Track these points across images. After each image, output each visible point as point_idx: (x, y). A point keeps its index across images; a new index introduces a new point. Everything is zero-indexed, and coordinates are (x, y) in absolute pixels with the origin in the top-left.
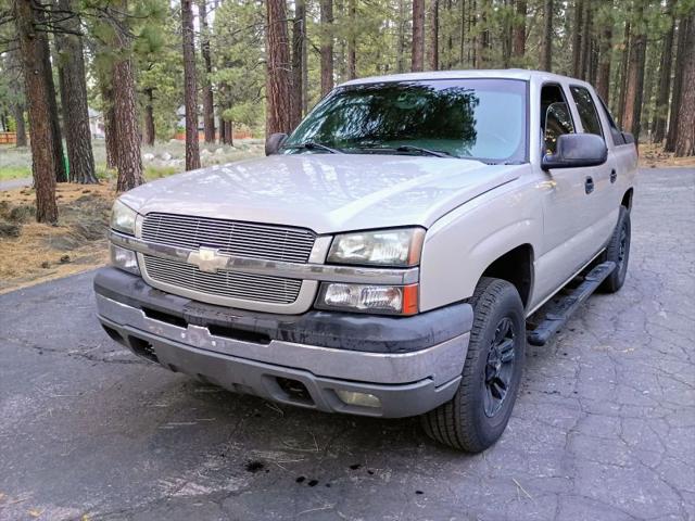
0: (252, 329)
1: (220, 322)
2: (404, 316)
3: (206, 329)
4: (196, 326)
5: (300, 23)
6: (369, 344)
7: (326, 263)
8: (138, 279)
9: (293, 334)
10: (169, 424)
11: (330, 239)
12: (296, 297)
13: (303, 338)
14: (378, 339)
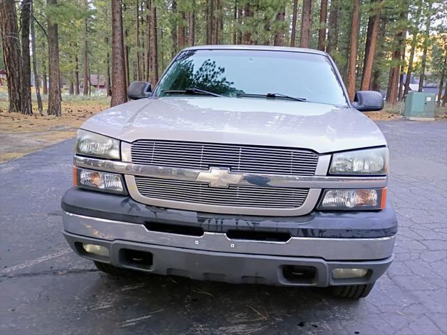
0: (275, 230)
1: (243, 227)
2: (380, 210)
3: (225, 234)
4: (213, 233)
5: (29, 5)
6: (373, 232)
7: (328, 175)
8: (125, 198)
9: (312, 230)
10: (128, 321)
11: (329, 156)
12: (303, 202)
13: (321, 233)
14: (379, 228)
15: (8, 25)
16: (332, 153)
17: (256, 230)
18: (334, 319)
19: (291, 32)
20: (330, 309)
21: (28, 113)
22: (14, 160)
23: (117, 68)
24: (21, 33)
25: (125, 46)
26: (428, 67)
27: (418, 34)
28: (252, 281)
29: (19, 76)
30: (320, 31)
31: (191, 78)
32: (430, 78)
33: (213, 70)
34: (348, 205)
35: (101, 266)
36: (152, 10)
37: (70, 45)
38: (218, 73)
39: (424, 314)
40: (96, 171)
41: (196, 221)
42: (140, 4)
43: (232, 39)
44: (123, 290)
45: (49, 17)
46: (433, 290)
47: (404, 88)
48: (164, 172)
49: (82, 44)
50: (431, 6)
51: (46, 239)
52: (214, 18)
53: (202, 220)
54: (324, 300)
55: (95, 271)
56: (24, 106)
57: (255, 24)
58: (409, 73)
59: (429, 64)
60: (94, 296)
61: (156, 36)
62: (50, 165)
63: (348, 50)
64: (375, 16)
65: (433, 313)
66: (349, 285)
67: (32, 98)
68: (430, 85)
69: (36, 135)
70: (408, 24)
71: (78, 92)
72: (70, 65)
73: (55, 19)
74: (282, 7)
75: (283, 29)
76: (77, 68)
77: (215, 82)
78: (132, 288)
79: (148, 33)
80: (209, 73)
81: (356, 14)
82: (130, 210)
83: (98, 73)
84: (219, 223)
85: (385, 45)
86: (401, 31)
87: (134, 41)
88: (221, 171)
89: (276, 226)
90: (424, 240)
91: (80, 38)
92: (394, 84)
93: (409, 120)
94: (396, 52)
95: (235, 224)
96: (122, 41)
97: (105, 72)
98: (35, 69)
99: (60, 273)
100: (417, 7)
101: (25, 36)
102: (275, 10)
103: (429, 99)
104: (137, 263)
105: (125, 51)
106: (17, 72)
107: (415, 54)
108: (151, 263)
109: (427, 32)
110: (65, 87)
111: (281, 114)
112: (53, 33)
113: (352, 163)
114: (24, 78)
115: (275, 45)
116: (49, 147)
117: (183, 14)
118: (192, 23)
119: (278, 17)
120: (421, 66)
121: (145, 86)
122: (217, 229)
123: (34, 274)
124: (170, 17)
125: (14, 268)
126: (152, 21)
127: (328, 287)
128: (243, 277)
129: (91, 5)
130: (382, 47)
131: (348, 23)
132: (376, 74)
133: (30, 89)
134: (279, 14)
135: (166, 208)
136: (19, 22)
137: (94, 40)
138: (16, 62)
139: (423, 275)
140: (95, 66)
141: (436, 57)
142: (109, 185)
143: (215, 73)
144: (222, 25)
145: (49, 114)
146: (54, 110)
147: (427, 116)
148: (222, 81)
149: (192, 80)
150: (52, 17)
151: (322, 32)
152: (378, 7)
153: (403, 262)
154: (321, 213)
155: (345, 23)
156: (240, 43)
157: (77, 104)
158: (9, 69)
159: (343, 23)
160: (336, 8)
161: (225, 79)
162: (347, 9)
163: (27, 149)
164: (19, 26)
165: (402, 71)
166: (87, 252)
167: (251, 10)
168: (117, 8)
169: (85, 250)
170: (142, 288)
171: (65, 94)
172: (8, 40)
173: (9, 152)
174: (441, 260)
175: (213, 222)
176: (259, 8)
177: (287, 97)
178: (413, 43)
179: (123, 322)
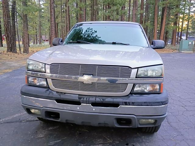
0: (112, 103)
1: (98, 101)
2: (161, 93)
3: (90, 104)
4: (85, 104)
5: (15, 6)
6: (157, 103)
7: (136, 77)
8: (47, 89)
9: (129, 102)
10: (50, 143)
11: (137, 69)
12: (125, 90)
13: (133, 104)
14: (159, 101)
15: (6, 15)
16: (138, 68)
17: (104, 102)
18: (142, 142)
19: (128, 15)
20: (140, 137)
21: (15, 52)
22: (7, 73)
23: (52, 33)
24: (11, 19)
25: (56, 23)
26: (190, 29)
27: (185, 14)
28: (103, 125)
29: (11, 37)
30: (141, 14)
31: (81, 35)
32: (191, 34)
33: (92, 32)
34: (146, 91)
35: (40, 119)
36: (68, 7)
37: (33, 23)
38: (94, 33)
39: (183, 140)
40: (35, 77)
41: (77, 99)
42: (62, 5)
43: (103, 19)
44: (50, 129)
45: (23, 11)
46: (188, 129)
47: (179, 38)
48: (68, 78)
49: (38, 23)
50: (190, 2)
51: (18, 107)
52: (94, 10)
53: (80, 98)
54: (138, 134)
55: (38, 121)
56: (13, 49)
57: (112, 12)
58: (181, 32)
59: (190, 28)
60: (37, 132)
61: (69, 18)
62: (23, 74)
63: (154, 22)
64: (165, 7)
65: (187, 139)
66: (148, 127)
67: (17, 46)
68: (191, 37)
69: (18, 62)
70: (180, 10)
71: (37, 43)
72: (33, 31)
73: (25, 12)
74: (123, 4)
75: (124, 13)
76: (36, 33)
77: (92, 37)
78: (53, 128)
79: (66, 17)
80: (90, 33)
81: (157, 6)
82: (49, 94)
83: (45, 35)
84: (88, 100)
85: (170, 19)
86: (177, 13)
87: (60, 21)
88: (89, 76)
89: (113, 101)
90: (185, 106)
91: (37, 20)
92: (174, 37)
93: (181, 53)
94: (175, 23)
95: (95, 100)
96: (55, 21)
97: (48, 34)
98: (17, 33)
99: (23, 122)
100: (184, 3)
101: (13, 20)
102: (120, 5)
103: (190, 43)
104: (53, 118)
105: (56, 25)
106: (10, 35)
107: (184, 23)
108: (59, 117)
109: (189, 13)
110: (31, 41)
111: (123, 52)
112: (25, 18)
113: (147, 72)
114: (13, 37)
115: (121, 21)
116: (23, 67)
117: (81, 8)
118: (85, 12)
119: (122, 9)
120: (186, 28)
121: (60, 40)
122: (87, 102)
123: (12, 122)
124: (75, 10)
125: (4, 119)
126: (68, 12)
127: (137, 128)
128: (99, 123)
129: (42, 6)
130: (169, 20)
131: (153, 10)
132: (167, 33)
133: (16, 42)
134: (123, 7)
135: (65, 93)
136: (10, 13)
137: (43, 21)
138: (10, 31)
139: (184, 122)
140: (44, 32)
141: (193, 24)
142: (41, 83)
143: (92, 33)
144: (98, 13)
145: (24, 53)
146: (26, 51)
147: (189, 51)
148: (96, 37)
149: (82, 36)
150: (24, 11)
151: (142, 15)
152: (166, 3)
153: (175, 116)
154: (133, 95)
155: (152, 10)
156: (106, 20)
157: (36, 48)
158: (7, 34)
159: (151, 10)
160: (148, 4)
161: (97, 36)
162: (153, 4)
163: (13, 68)
164: (11, 15)
165: (178, 31)
166: (32, 113)
167: (110, 6)
168: (52, 7)
169: (31, 112)
170: (58, 128)
171: (31, 44)
172: (6, 22)
173: (6, 69)
174: (193, 115)
175: (85, 99)
176: (114, 5)
177: (121, 43)
178: (183, 19)
179: (48, 143)
